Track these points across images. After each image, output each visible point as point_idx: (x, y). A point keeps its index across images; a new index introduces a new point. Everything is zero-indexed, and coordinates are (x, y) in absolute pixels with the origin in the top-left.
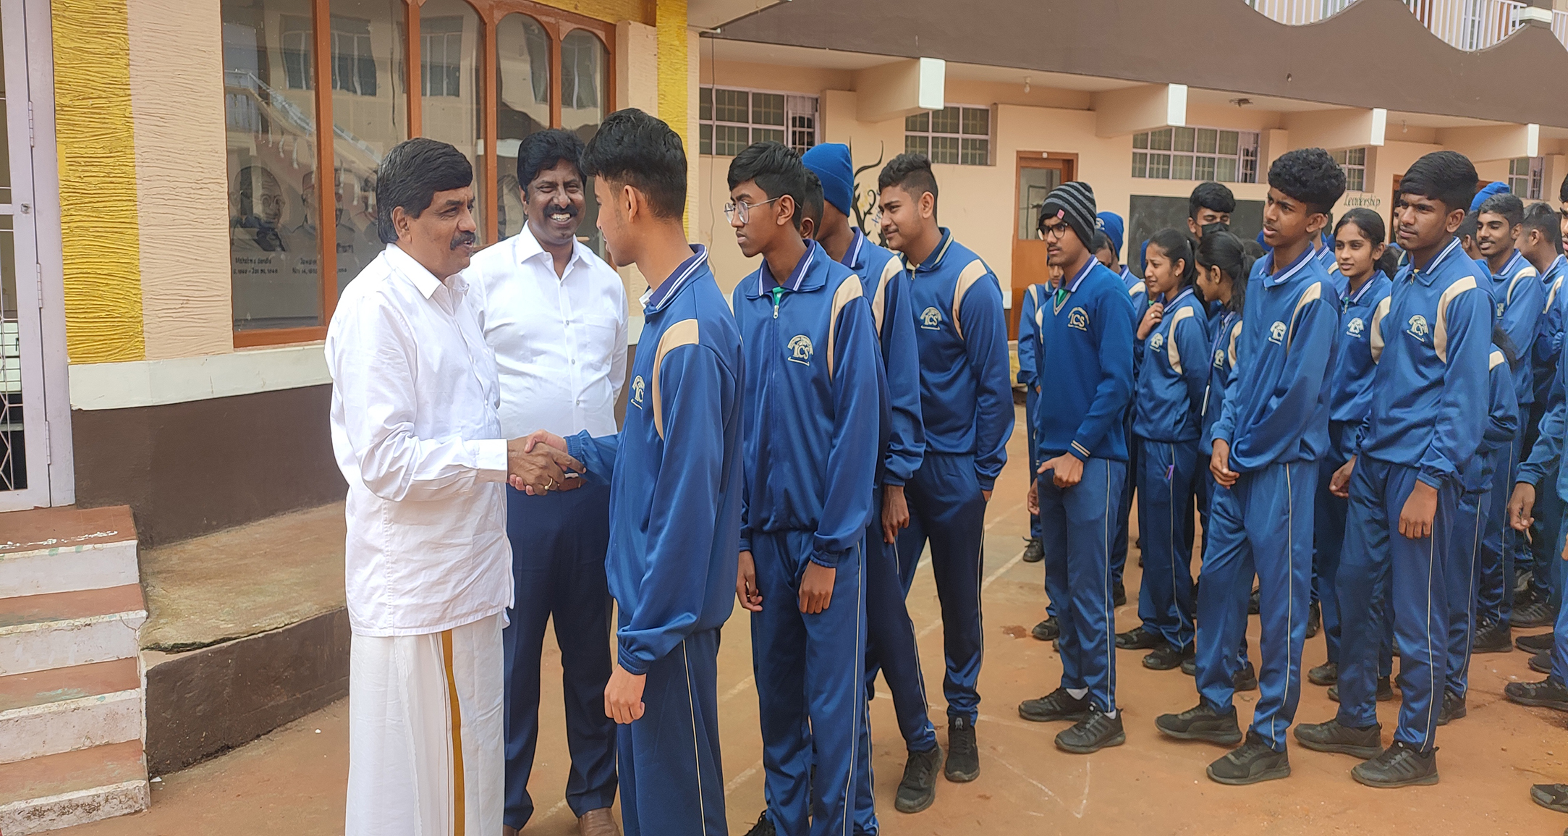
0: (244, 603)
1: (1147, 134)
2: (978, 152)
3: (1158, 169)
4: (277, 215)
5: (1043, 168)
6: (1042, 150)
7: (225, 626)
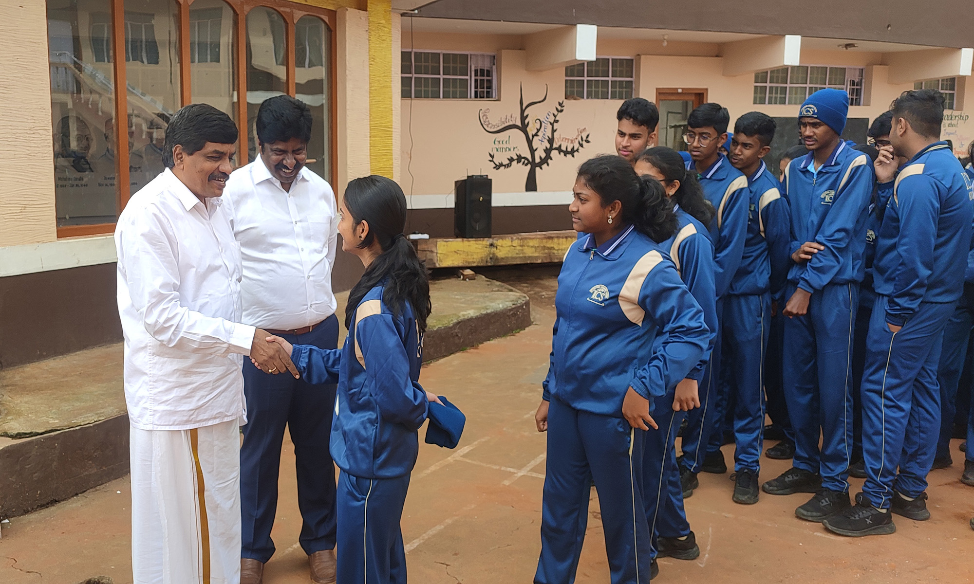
0: (66, 407)
1: (767, 72)
2: (624, 90)
3: (776, 98)
4: (88, 148)
5: (679, 100)
6: (677, 87)
7: (53, 421)
